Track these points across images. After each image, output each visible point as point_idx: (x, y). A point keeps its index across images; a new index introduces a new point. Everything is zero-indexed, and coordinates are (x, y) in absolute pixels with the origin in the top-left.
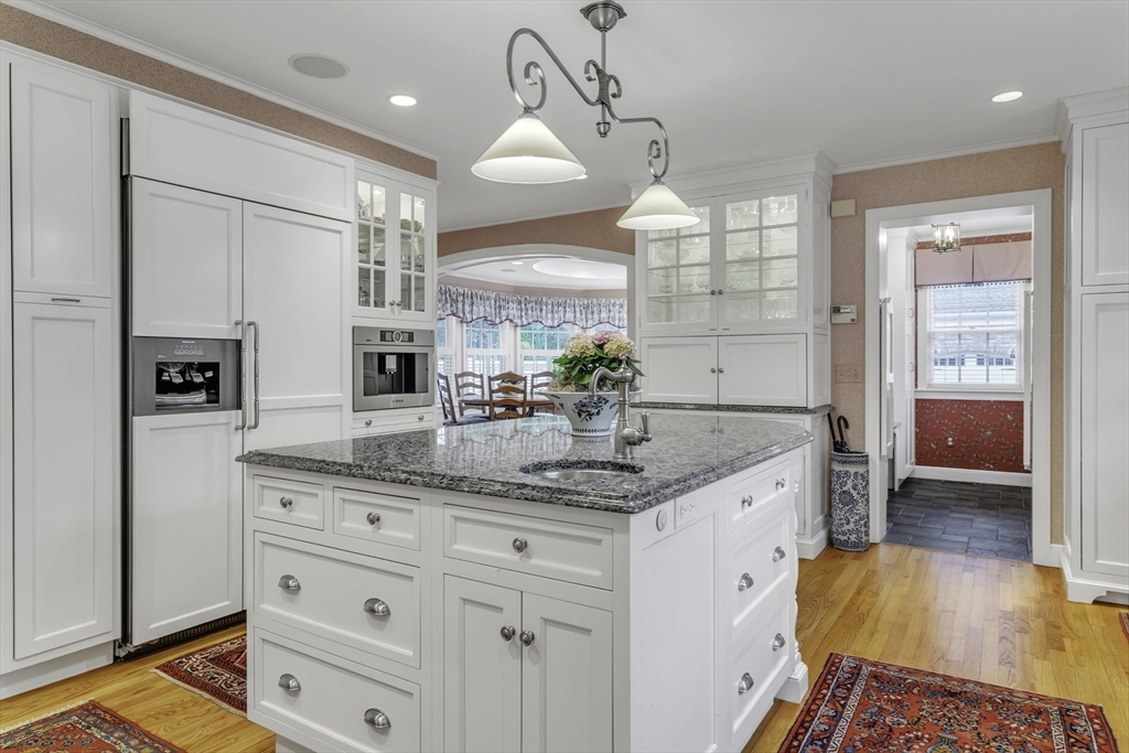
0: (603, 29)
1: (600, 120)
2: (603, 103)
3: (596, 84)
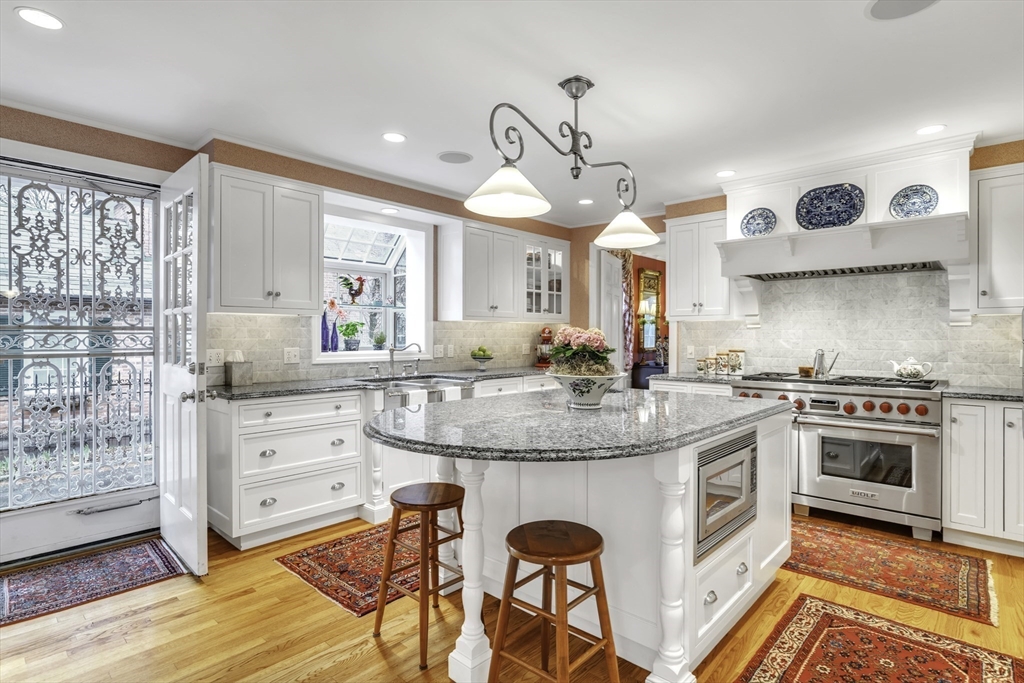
0: (575, 97)
1: (573, 166)
2: (575, 153)
3: (569, 140)
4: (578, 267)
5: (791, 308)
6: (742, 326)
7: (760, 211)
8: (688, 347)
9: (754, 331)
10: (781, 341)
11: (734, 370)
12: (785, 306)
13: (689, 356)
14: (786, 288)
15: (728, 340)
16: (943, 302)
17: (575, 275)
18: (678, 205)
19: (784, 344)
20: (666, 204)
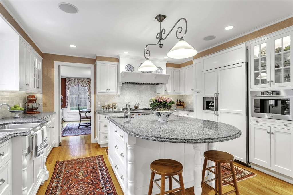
4: (47, 70)
5: (127, 91)
6: (115, 96)
7: (130, 65)
8: (98, 102)
9: (118, 97)
10: (125, 100)
11: (115, 109)
12: (126, 91)
13: (98, 105)
14: (126, 86)
15: (111, 100)
16: (155, 92)
17: (46, 73)
18: (101, 57)
19: (126, 101)
20: (97, 55)
